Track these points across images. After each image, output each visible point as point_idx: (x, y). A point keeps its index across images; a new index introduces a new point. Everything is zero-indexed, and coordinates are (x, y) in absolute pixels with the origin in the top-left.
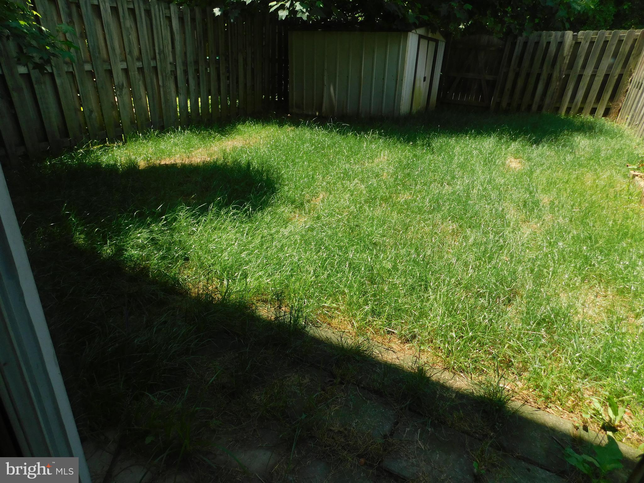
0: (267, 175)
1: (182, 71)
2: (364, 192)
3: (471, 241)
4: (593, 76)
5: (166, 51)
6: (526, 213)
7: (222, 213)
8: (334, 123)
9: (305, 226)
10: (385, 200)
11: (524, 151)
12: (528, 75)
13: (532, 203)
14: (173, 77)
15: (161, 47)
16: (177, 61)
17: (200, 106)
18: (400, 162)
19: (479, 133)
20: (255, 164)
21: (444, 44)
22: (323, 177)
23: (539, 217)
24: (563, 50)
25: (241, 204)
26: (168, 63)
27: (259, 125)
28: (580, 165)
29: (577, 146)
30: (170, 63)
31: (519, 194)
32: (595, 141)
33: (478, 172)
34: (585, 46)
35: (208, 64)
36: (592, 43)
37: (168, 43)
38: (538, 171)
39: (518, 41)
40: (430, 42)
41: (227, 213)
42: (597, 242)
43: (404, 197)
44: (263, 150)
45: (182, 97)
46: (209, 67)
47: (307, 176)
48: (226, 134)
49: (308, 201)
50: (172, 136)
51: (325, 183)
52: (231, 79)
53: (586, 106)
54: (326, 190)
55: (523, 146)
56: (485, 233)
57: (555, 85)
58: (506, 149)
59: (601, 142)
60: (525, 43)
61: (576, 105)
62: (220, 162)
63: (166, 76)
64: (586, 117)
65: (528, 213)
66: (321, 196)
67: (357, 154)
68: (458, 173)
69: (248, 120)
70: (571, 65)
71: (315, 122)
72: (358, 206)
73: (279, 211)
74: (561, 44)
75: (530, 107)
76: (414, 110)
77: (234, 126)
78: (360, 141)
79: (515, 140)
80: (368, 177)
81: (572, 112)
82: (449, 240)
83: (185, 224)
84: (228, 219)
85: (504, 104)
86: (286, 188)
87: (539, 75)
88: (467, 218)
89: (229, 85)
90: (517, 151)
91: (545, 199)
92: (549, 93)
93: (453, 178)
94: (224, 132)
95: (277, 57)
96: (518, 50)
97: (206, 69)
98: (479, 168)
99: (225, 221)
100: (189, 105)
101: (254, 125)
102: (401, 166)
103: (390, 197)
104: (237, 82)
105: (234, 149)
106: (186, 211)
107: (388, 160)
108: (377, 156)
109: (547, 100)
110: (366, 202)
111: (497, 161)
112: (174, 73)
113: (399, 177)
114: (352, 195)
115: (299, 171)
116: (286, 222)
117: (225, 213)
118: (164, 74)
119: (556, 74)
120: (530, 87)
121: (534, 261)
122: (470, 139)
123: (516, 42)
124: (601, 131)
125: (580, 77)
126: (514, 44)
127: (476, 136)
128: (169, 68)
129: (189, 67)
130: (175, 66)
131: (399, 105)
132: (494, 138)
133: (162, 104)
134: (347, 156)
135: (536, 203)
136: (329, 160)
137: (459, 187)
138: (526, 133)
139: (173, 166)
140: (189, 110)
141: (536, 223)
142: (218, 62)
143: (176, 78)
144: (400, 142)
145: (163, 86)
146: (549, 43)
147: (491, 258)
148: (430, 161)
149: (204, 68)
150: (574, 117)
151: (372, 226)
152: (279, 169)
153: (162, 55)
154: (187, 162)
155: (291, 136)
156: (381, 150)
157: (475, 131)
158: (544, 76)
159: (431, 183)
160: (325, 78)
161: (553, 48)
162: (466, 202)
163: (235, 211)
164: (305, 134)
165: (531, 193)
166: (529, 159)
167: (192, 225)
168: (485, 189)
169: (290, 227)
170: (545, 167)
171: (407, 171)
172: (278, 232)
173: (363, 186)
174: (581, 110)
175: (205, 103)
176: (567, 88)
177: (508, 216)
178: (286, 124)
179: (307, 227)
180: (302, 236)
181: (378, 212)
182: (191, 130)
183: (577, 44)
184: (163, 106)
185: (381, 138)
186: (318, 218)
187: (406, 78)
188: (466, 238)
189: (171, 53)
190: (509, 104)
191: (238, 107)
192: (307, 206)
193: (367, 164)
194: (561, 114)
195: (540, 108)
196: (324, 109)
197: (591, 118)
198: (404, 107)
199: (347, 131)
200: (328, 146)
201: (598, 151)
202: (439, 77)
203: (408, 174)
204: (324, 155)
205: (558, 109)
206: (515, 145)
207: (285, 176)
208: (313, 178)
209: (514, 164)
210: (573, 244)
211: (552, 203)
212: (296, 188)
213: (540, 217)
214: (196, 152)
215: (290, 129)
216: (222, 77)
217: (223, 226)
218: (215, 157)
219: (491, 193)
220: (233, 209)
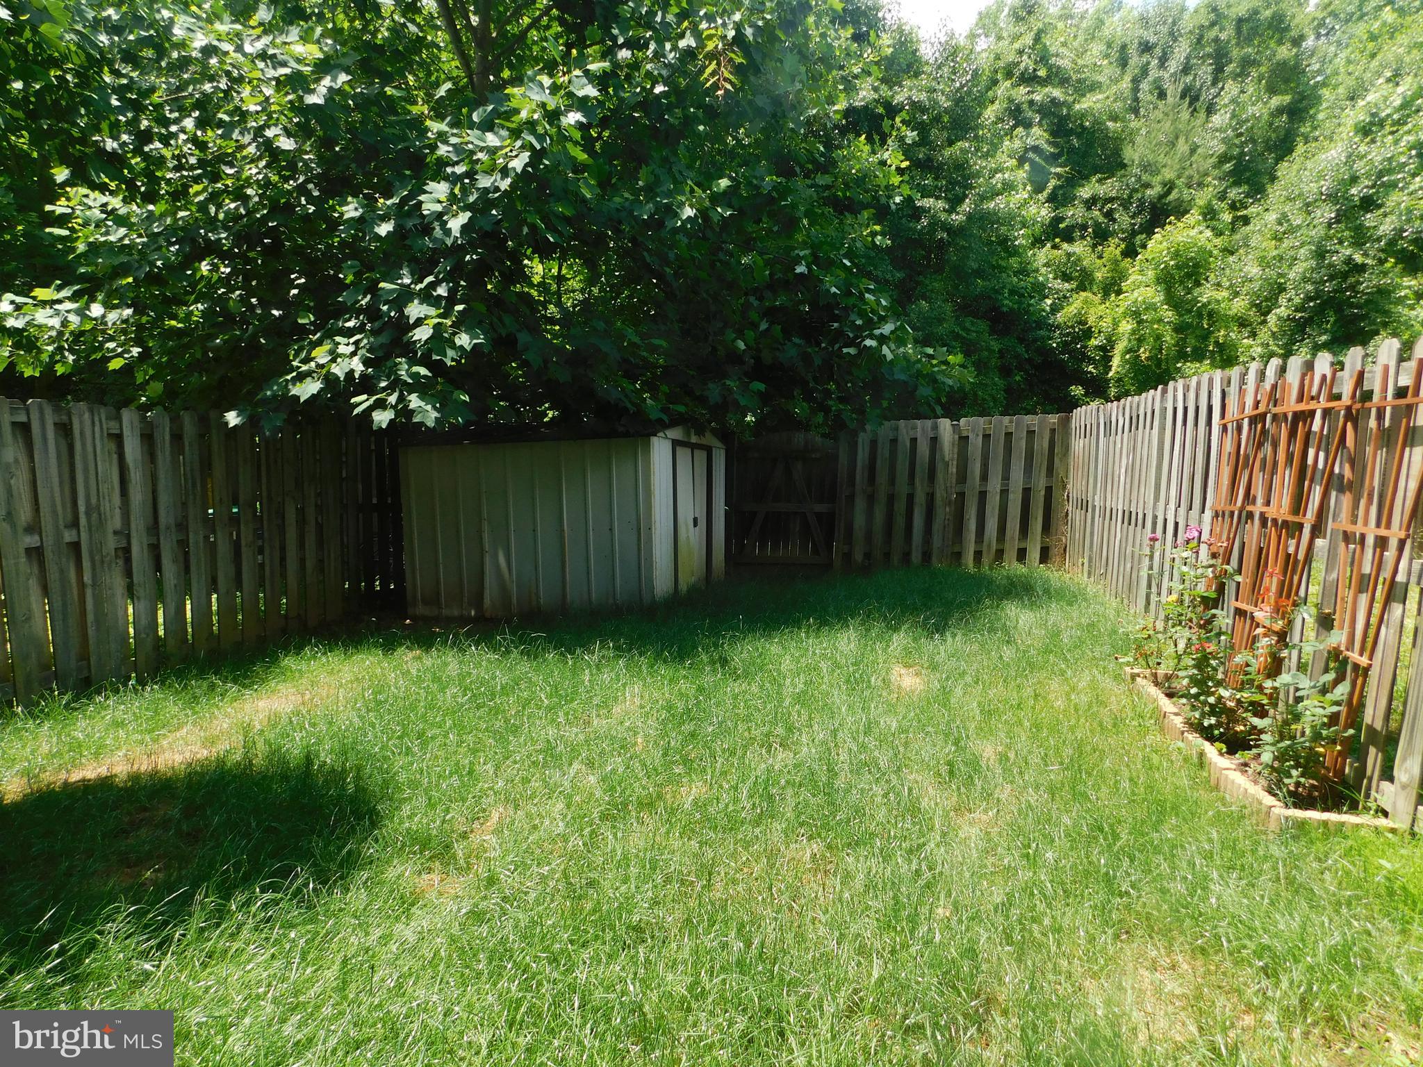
0: (358, 778)
1: (145, 547)
2: (598, 794)
3: (859, 881)
4: (1004, 492)
5: (105, 507)
6: (959, 789)
7: (234, 907)
8: (513, 633)
9: (459, 910)
10: (647, 804)
11: (918, 649)
12: (891, 499)
13: (966, 764)
14: (121, 562)
15: (94, 501)
16: (133, 526)
17: (189, 620)
18: (670, 707)
19: (823, 622)
20: (326, 756)
21: (723, 453)
22: (497, 768)
23: (987, 796)
24: (941, 449)
25: (285, 873)
26: (110, 530)
27: (337, 652)
28: (1032, 666)
29: (1015, 627)
30: (115, 533)
31: (933, 749)
32: (1043, 612)
33: (839, 708)
34: (976, 442)
35: (210, 524)
36: (986, 437)
37: (113, 488)
38: (959, 691)
39: (860, 440)
40: (697, 452)
41: (248, 903)
42: (1116, 837)
43: (692, 791)
44: (348, 718)
45: (142, 605)
46: (214, 532)
47: (457, 770)
48: (253, 683)
49: (464, 836)
50: (110, 702)
51: (501, 784)
52: (267, 552)
53: (1007, 546)
54: (507, 800)
55: (915, 640)
56: (887, 857)
57: (943, 513)
58: (884, 650)
59: (1055, 614)
60: (874, 443)
61: (989, 546)
62: (238, 757)
63: (102, 562)
64: (1013, 567)
65: (963, 790)
66: (495, 816)
67: (572, 700)
68: (798, 716)
69: (310, 642)
70: (962, 477)
71: (469, 635)
72: (587, 831)
73: (391, 874)
74: (935, 441)
75: (906, 557)
76: (683, 587)
77: (275, 660)
78: (575, 672)
79: (896, 629)
80: (602, 754)
81: (986, 560)
82: (812, 887)
83: (121, 955)
84: (250, 921)
85: (858, 556)
86: (406, 810)
87: (911, 498)
88: (839, 824)
89: (262, 566)
90: (907, 652)
91: (988, 751)
92: (937, 526)
93: (790, 730)
94: (246, 677)
95: (375, 501)
96: (862, 455)
97: (207, 538)
98: (839, 698)
99: (239, 927)
100: (161, 620)
101: (325, 653)
102: (674, 717)
103: (660, 797)
104: (283, 559)
105: (274, 720)
106: (128, 916)
107: (642, 707)
108: (616, 699)
109: (937, 541)
110: (604, 817)
111: (873, 680)
112: (125, 553)
113: (673, 744)
114: (568, 806)
115: (436, 757)
116: (408, 903)
117: (243, 906)
118: (97, 558)
119: (940, 494)
120: (900, 521)
121: (1004, 908)
122: (808, 637)
123: (856, 443)
124: (1047, 591)
125: (983, 495)
126: (853, 447)
127: (818, 629)
128: (111, 543)
129: (162, 538)
130: (128, 537)
131: (650, 580)
132: (855, 629)
133: (89, 625)
134: (550, 709)
135: (975, 764)
136: (507, 721)
137: (807, 751)
138: (915, 610)
139: (105, 784)
140: (161, 633)
141: (986, 811)
142: (235, 520)
143: (128, 560)
144: (665, 661)
145: (94, 585)
146: (914, 441)
147: (913, 921)
148: (735, 697)
149: (201, 536)
150: (991, 568)
151: (625, 881)
152: (386, 758)
153: (95, 515)
154: (144, 766)
155: (414, 672)
156: (624, 685)
157: (815, 619)
158: (920, 498)
159: (745, 747)
160: (486, 536)
161: (923, 448)
162: (829, 784)
163: (268, 896)
164: (446, 664)
165: (956, 743)
166: (934, 667)
167: (144, 955)
168: (863, 747)
169: (421, 920)
170: (968, 679)
171: (688, 727)
172: (385, 939)
173: (592, 779)
174: (1000, 554)
175: (202, 612)
176: (966, 517)
177: (924, 803)
178: (401, 645)
179: (464, 911)
180: (453, 940)
181: (637, 841)
182: (163, 683)
183: (964, 440)
184: (91, 631)
185: (621, 657)
186: (492, 881)
187: (658, 524)
188: (848, 877)
189: (118, 511)
190: (867, 555)
191: (286, 617)
192: (459, 849)
193: (595, 723)
194: (966, 565)
195: (927, 556)
196: (487, 601)
197: (1021, 569)
198: (662, 582)
199: (543, 649)
200: (503, 688)
201: (1055, 634)
202: (722, 513)
203: (693, 735)
204: (496, 711)
205: (958, 556)
206: (900, 640)
207: (402, 778)
208: (470, 773)
209: (908, 680)
210: (1072, 849)
211: (1003, 758)
212: (431, 805)
213: (989, 795)
214: (171, 737)
215: (411, 655)
216: (246, 553)
217: (235, 946)
218: (221, 747)
219: (876, 753)
220: (262, 891)
